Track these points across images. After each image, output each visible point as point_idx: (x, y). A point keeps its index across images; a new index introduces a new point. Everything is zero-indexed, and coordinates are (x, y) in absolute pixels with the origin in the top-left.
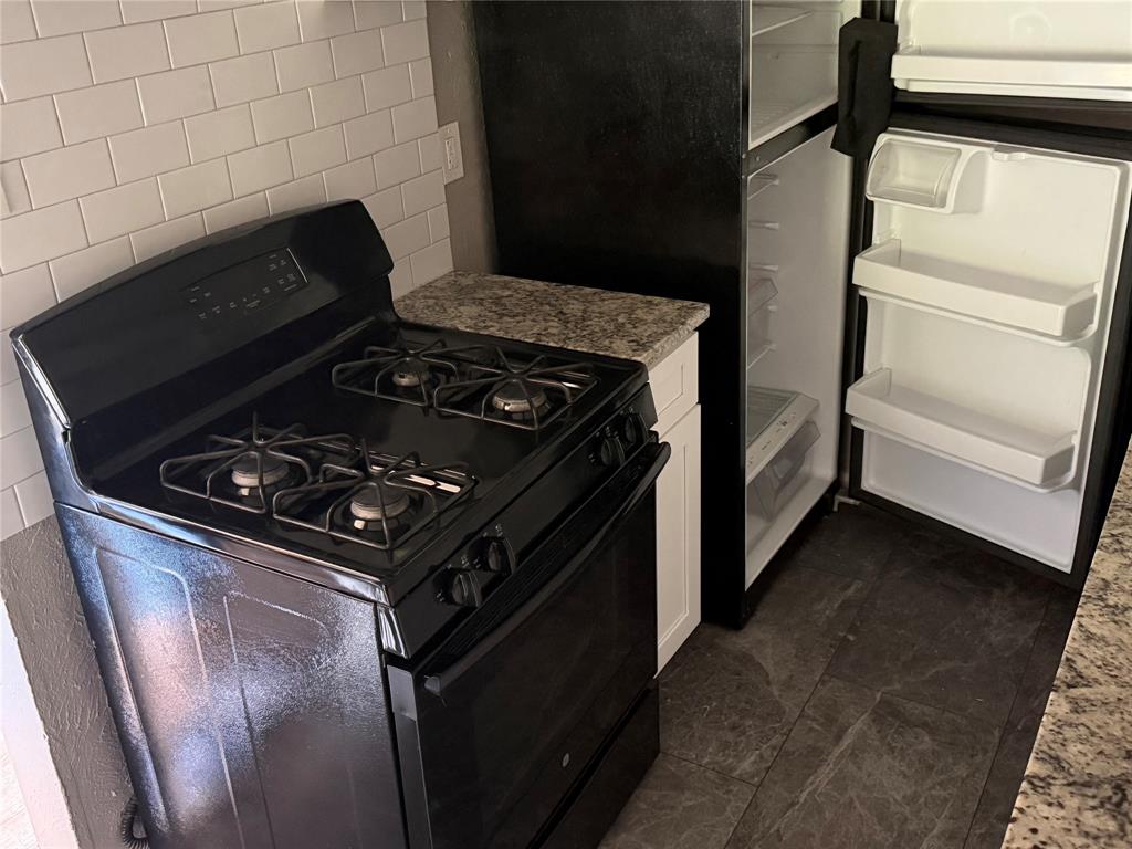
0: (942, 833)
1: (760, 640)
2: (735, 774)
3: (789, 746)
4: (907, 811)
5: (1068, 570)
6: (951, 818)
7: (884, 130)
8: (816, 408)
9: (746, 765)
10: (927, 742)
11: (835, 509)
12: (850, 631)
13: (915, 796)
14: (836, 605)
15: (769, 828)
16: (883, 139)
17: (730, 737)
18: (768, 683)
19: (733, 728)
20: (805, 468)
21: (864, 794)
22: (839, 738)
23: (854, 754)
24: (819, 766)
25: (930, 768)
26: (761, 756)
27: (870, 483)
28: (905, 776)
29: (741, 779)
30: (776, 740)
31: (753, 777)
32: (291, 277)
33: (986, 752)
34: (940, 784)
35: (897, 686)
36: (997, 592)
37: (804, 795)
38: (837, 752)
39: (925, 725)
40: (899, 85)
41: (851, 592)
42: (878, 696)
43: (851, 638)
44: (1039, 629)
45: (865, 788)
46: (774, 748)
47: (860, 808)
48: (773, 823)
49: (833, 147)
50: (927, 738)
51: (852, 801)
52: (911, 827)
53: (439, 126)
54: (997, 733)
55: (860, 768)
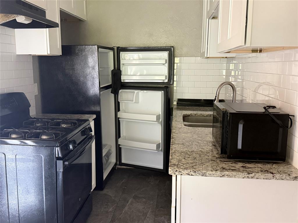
0: (151, 212)
1: (107, 191)
2: (109, 211)
3: (118, 205)
4: (144, 210)
5: (163, 169)
6: (152, 209)
7: (120, 89)
8: (111, 147)
9: (111, 210)
10: (144, 200)
11: (117, 169)
12: (125, 187)
13: (144, 208)
14: (121, 183)
15: (118, 217)
16: (120, 91)
17: (106, 206)
18: (111, 197)
19: (106, 205)
20: (110, 161)
21: (135, 209)
22: (127, 202)
23: (131, 204)
24: (125, 207)
25: (146, 203)
26: (113, 208)
27: (123, 161)
28: (142, 205)
29: (110, 212)
30: (115, 205)
31: (112, 211)
32: (15, 103)
33: (155, 199)
34: (148, 205)
35: (136, 193)
36: (150, 177)
37: (123, 212)
38: (128, 204)
39: (143, 198)
40: (122, 81)
41: (123, 181)
42: (133, 195)
43: (126, 188)
44: (159, 181)
45: (135, 208)
46: (115, 206)
47: (134, 211)
48: (119, 217)
49: (111, 93)
50: (144, 199)
51: (133, 211)
52: (145, 212)
53: (34, 83)
54: (156, 196)
55: (133, 206)
